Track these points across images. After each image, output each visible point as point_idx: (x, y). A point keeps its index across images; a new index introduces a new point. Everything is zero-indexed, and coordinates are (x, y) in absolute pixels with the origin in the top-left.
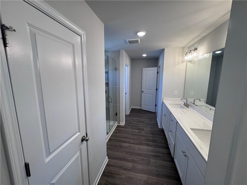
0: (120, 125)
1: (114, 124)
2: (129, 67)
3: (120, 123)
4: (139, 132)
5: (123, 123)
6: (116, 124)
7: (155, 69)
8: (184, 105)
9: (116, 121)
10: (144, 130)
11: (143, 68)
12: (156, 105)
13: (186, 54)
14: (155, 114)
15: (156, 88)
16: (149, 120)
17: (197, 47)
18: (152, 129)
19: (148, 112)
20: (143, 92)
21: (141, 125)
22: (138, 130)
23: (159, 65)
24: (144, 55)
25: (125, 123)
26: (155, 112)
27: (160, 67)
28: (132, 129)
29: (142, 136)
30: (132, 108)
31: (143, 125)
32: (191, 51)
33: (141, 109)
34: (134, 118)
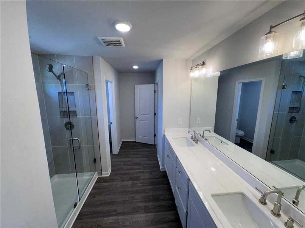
0: (103, 176)
1: (92, 177)
2: (113, 83)
3: (103, 173)
4: (133, 185)
5: (107, 173)
6: (96, 176)
7: (152, 86)
8: (192, 138)
9: (96, 171)
10: (140, 180)
11: (135, 85)
12: (155, 135)
13: (191, 70)
14: (155, 148)
15: (154, 113)
16: (147, 158)
17: (205, 60)
18: (152, 174)
19: (145, 145)
20: (137, 118)
21: (136, 169)
22: (131, 182)
23: (157, 81)
24: (136, 67)
25: (112, 171)
26: (154, 144)
27: (157, 84)
28: (122, 181)
29: (137, 192)
30: (123, 142)
31: (139, 169)
32: (198, 66)
33: (135, 142)
34: (125, 159)
